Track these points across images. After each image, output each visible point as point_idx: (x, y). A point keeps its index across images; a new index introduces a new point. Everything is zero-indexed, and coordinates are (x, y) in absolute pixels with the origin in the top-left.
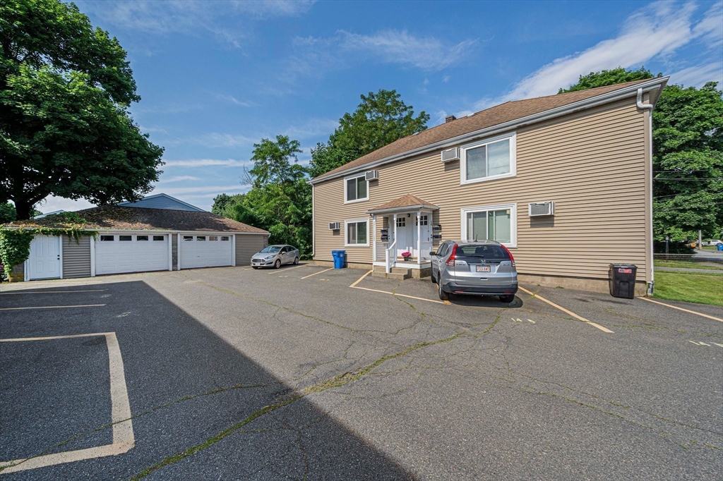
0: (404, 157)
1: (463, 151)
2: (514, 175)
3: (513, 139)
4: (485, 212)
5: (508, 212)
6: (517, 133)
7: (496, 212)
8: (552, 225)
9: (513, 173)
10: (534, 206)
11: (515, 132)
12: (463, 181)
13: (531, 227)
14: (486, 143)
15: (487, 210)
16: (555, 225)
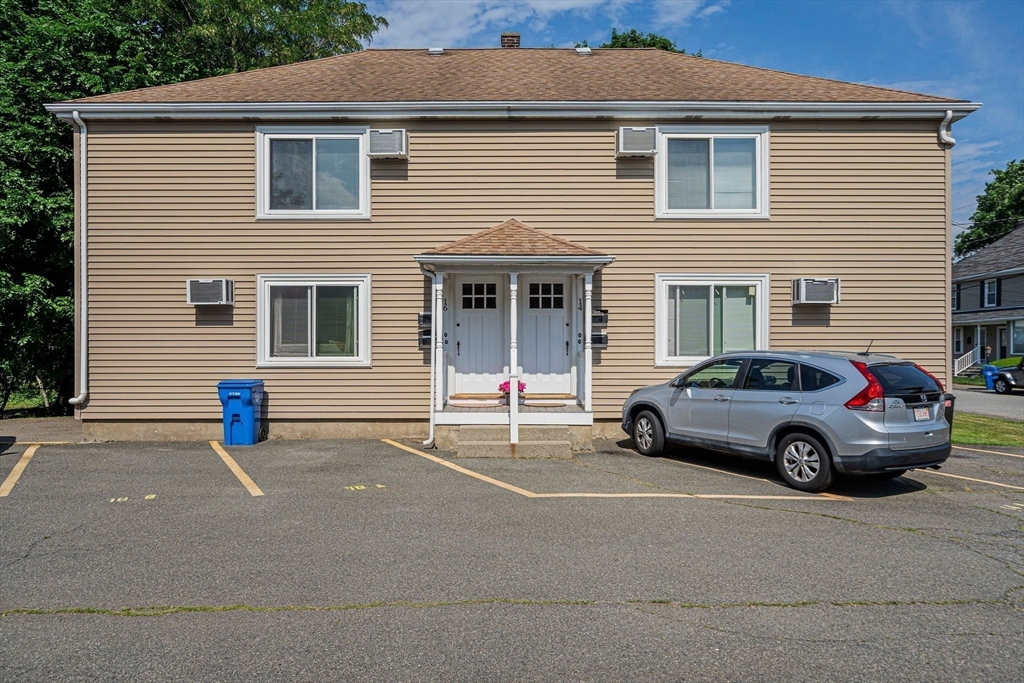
0: (505, 115)
1: (662, 140)
2: (766, 215)
3: (763, 140)
4: (708, 287)
5: (751, 292)
6: (772, 131)
7: (729, 288)
8: (826, 322)
9: (762, 210)
10: (811, 283)
11: (767, 127)
12: (662, 210)
13: (794, 325)
14: (712, 135)
15: (712, 283)
16: (832, 323)
